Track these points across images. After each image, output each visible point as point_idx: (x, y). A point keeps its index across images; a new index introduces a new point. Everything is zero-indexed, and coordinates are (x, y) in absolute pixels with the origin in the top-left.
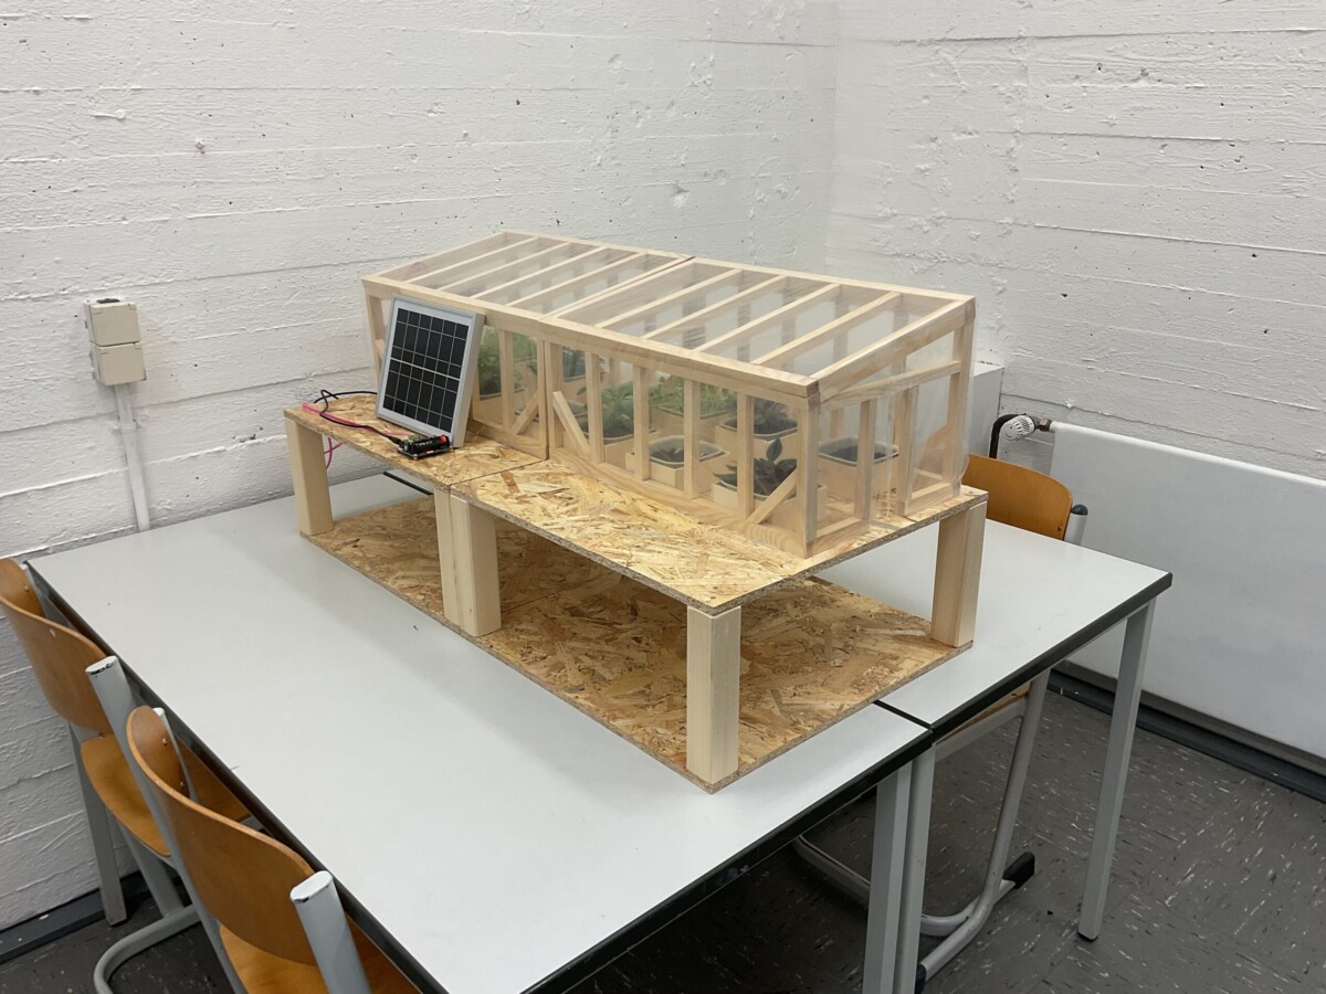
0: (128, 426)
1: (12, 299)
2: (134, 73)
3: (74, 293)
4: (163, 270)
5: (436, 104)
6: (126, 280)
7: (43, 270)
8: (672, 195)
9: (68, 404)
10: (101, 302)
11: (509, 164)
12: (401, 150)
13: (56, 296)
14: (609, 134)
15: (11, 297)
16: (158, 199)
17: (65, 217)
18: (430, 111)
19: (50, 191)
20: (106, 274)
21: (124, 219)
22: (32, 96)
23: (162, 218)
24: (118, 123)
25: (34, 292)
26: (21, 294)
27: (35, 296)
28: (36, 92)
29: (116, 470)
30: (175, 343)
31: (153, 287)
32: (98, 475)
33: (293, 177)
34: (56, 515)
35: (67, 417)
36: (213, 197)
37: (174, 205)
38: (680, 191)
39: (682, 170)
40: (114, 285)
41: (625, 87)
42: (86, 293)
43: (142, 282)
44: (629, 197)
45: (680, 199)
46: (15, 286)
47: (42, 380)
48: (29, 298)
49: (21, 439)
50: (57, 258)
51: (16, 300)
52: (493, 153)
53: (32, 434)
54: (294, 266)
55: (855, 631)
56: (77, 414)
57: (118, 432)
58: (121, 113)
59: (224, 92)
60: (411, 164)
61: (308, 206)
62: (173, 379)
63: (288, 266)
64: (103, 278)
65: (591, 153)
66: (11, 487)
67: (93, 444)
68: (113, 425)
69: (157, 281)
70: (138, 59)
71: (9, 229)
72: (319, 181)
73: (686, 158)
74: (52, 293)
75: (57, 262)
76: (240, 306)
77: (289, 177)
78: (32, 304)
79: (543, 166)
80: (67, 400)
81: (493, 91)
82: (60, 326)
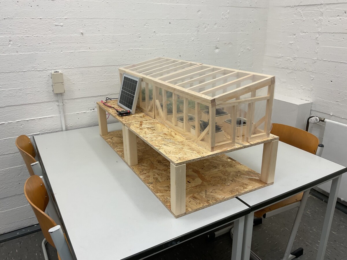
0: (61, 104)
1: (33, 71)
2: (66, 14)
3: (49, 70)
4: (71, 65)
5: (147, 23)
6: (62, 67)
7: (41, 63)
8: (215, 49)
9: (46, 98)
10: (54, 72)
11: (167, 40)
12: (136, 35)
13: (44, 70)
14: (196, 32)
15: (33, 70)
16: (71, 46)
17: (47, 50)
18: (145, 25)
19: (43, 44)
20: (57, 65)
21: (62, 51)
22: (39, 20)
23: (71, 51)
24: (61, 27)
25: (39, 69)
26: (35, 69)
27: (38, 70)
28: (41, 19)
29: (58, 115)
30: (74, 84)
31: (68, 69)
32: (53, 116)
33: (107, 42)
34: (42, 125)
35: (46, 101)
36: (85, 47)
37: (75, 48)
38: (217, 48)
39: (218, 42)
40: (59, 68)
41: (201, 19)
42: (51, 70)
43: (66, 68)
44: (202, 50)
45: (217, 50)
46: (34, 67)
47: (39, 91)
48: (37, 70)
49: (34, 106)
50: (44, 61)
51: (34, 71)
52: (162, 37)
53: (37, 105)
54: (106, 65)
55: (237, 175)
56: (47, 100)
57: (58, 105)
58: (62, 24)
59: (89, 19)
60: (139, 39)
61: (110, 49)
62: (73, 93)
63: (104, 65)
64: (56, 66)
65: (191, 37)
66: (31, 117)
67: (52, 108)
68: (57, 103)
69: (70, 67)
70: (67, 10)
71: (33, 53)
72: (113, 43)
73: (219, 39)
74: (43, 69)
75: (44, 62)
76: (92, 75)
77: (106, 42)
78: (38, 72)
79: (176, 40)
80: (46, 97)
81: (163, 20)
82: (45, 78)
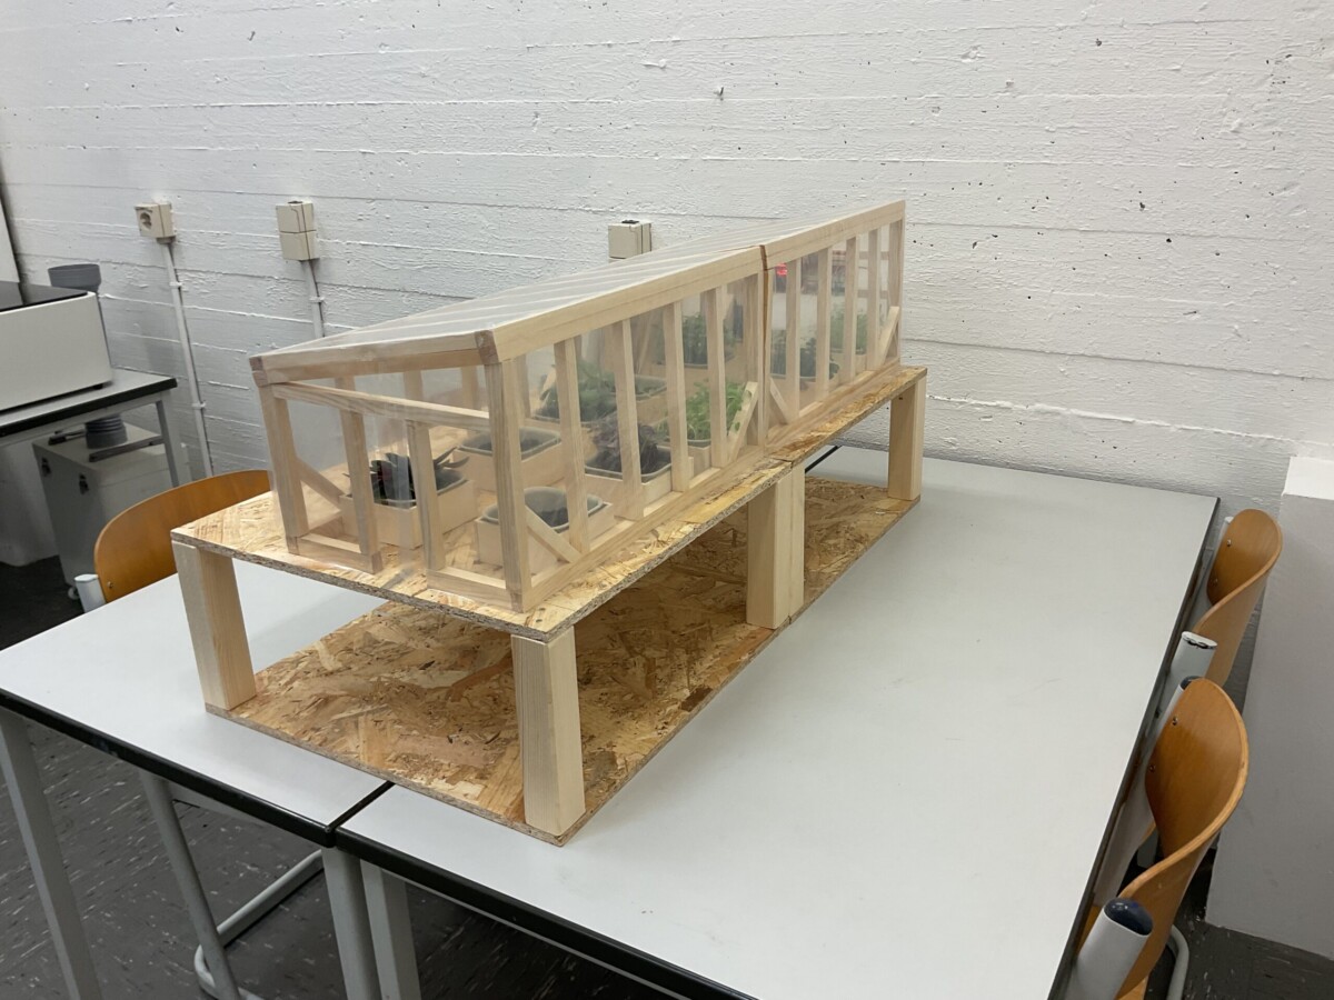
2: (677, 25)
4: (680, 203)
7: (600, 190)
10: (625, 222)
12: (919, 102)
13: (606, 212)
15: (580, 207)
16: (682, 139)
17: (618, 149)
18: (965, 57)
19: (611, 127)
20: (640, 200)
21: (656, 155)
22: (606, 47)
23: (683, 157)
24: (660, 71)
25: (594, 206)
26: (586, 206)
27: (594, 210)
28: (609, 45)
33: (799, 127)
36: (726, 142)
37: (694, 146)
40: (644, 210)
42: (624, 213)
46: (583, 200)
48: (591, 210)
50: (610, 182)
51: (583, 210)
52: (1047, 108)
58: (663, 62)
59: (746, 40)
60: (933, 118)
61: (810, 157)
64: (639, 203)
69: (674, 212)
70: (680, 14)
72: (824, 132)
74: (603, 209)
75: (610, 185)
77: (795, 127)
81: (1060, 29)
